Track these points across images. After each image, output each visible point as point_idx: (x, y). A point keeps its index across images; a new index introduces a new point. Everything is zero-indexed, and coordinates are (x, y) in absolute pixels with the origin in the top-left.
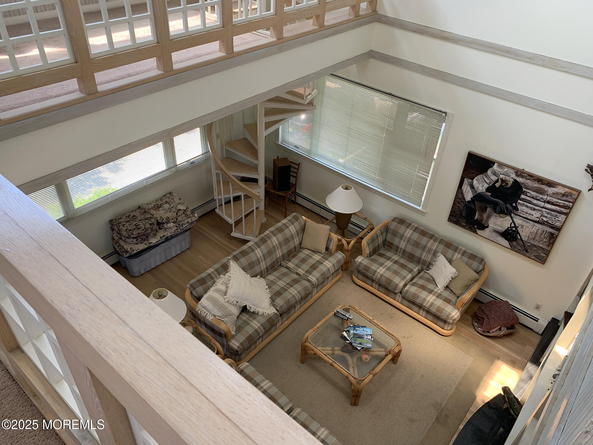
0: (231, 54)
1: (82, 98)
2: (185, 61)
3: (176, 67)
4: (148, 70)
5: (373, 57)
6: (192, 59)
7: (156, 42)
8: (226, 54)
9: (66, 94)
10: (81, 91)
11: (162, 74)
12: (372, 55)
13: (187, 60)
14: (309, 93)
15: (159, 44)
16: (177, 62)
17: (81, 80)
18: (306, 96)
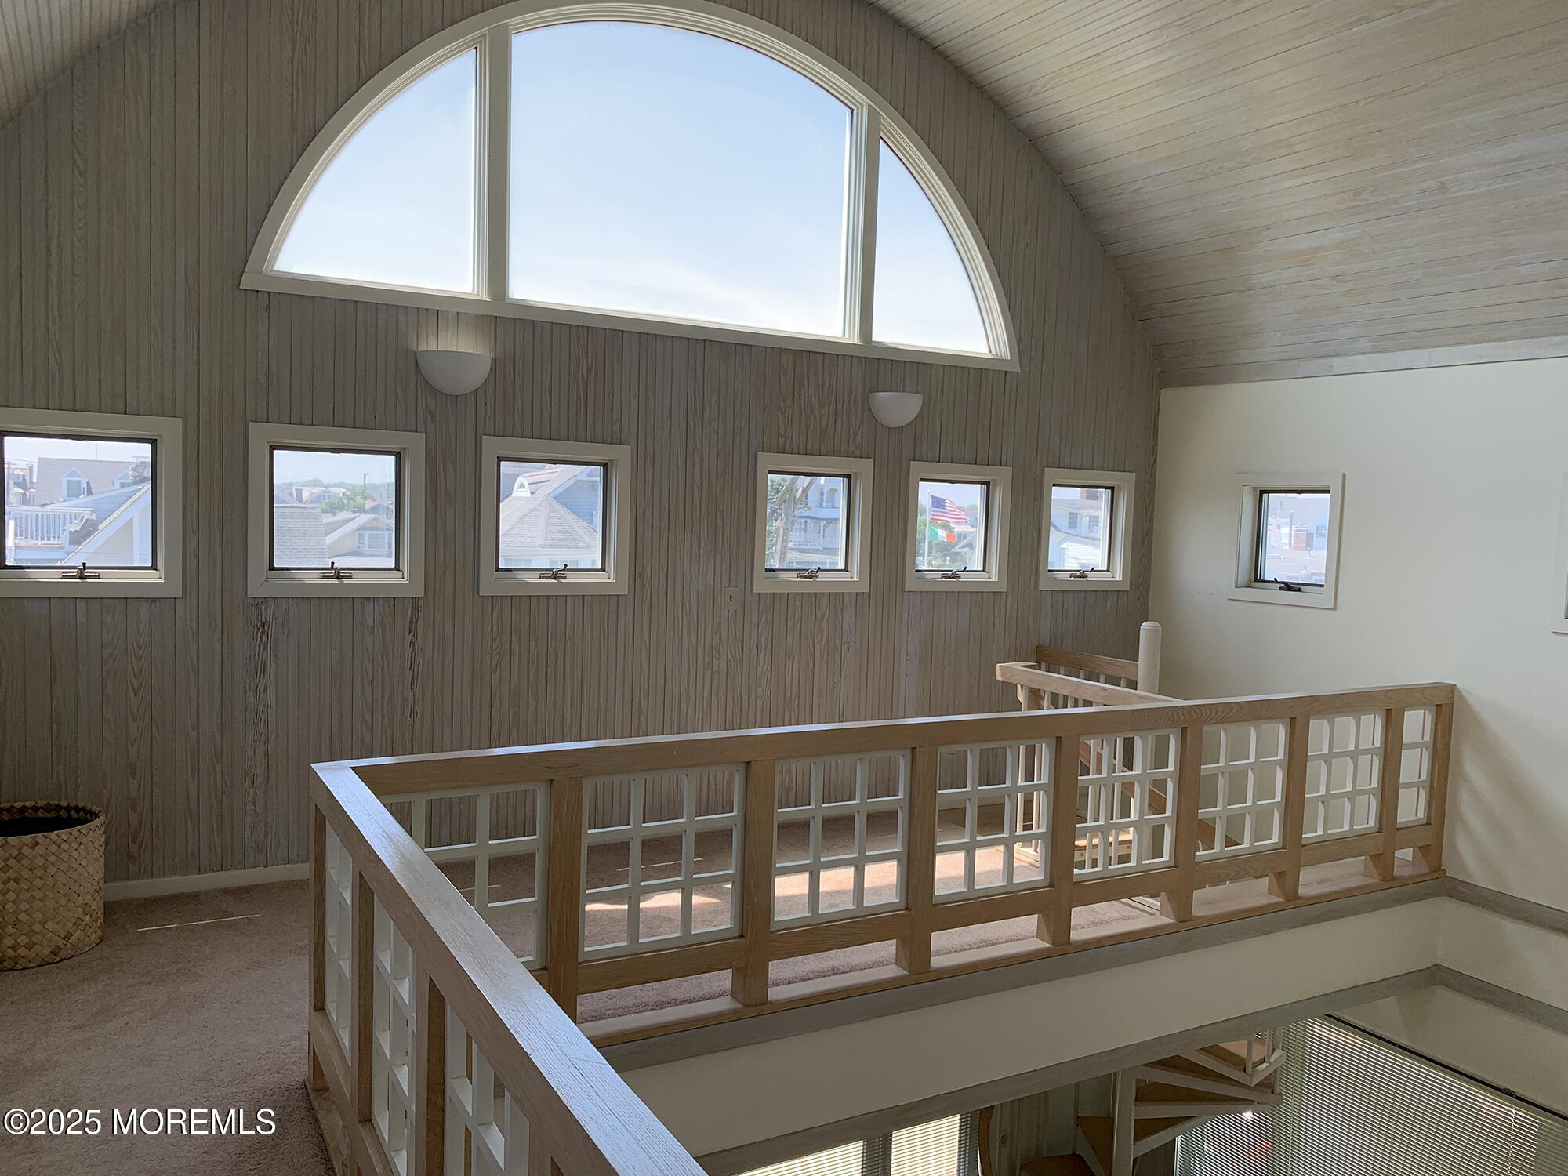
0: (1064, 945)
1: (735, 1012)
2: (956, 951)
3: (936, 962)
4: (876, 964)
5: (1445, 984)
6: (973, 949)
7: (903, 906)
8: (1053, 944)
9: (704, 999)
10: (734, 994)
11: (905, 976)
12: (1437, 976)
13: (962, 950)
14: (1263, 1057)
15: (908, 912)
16: (938, 953)
17: (740, 974)
18: (1253, 1064)
